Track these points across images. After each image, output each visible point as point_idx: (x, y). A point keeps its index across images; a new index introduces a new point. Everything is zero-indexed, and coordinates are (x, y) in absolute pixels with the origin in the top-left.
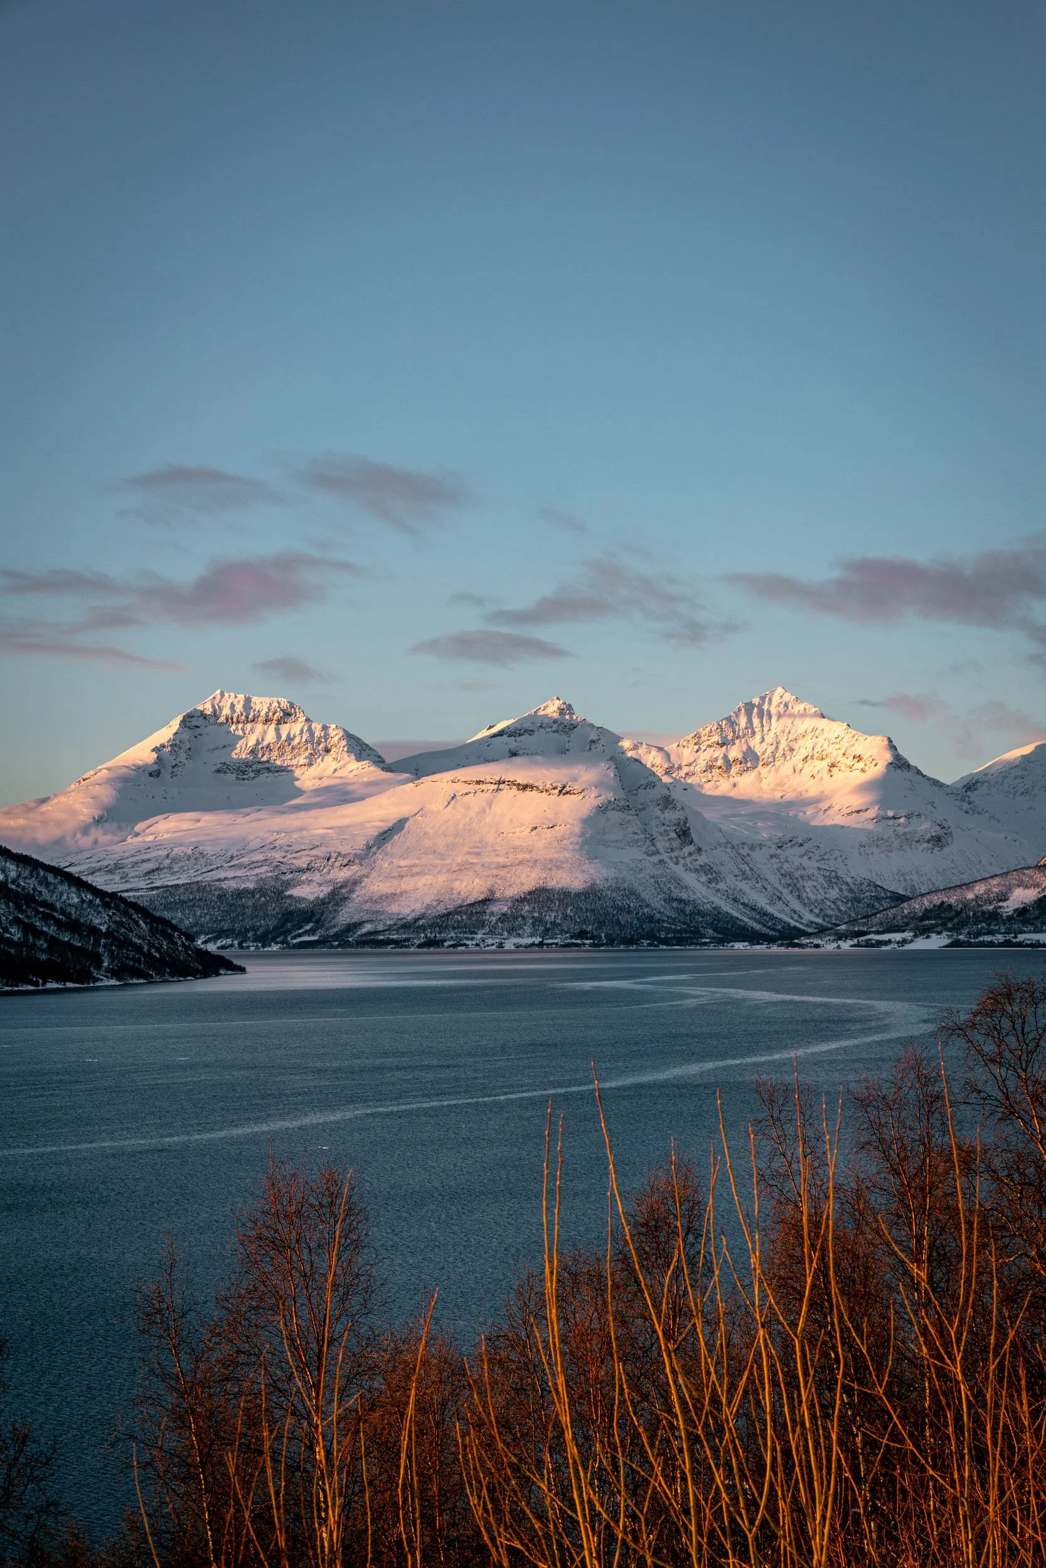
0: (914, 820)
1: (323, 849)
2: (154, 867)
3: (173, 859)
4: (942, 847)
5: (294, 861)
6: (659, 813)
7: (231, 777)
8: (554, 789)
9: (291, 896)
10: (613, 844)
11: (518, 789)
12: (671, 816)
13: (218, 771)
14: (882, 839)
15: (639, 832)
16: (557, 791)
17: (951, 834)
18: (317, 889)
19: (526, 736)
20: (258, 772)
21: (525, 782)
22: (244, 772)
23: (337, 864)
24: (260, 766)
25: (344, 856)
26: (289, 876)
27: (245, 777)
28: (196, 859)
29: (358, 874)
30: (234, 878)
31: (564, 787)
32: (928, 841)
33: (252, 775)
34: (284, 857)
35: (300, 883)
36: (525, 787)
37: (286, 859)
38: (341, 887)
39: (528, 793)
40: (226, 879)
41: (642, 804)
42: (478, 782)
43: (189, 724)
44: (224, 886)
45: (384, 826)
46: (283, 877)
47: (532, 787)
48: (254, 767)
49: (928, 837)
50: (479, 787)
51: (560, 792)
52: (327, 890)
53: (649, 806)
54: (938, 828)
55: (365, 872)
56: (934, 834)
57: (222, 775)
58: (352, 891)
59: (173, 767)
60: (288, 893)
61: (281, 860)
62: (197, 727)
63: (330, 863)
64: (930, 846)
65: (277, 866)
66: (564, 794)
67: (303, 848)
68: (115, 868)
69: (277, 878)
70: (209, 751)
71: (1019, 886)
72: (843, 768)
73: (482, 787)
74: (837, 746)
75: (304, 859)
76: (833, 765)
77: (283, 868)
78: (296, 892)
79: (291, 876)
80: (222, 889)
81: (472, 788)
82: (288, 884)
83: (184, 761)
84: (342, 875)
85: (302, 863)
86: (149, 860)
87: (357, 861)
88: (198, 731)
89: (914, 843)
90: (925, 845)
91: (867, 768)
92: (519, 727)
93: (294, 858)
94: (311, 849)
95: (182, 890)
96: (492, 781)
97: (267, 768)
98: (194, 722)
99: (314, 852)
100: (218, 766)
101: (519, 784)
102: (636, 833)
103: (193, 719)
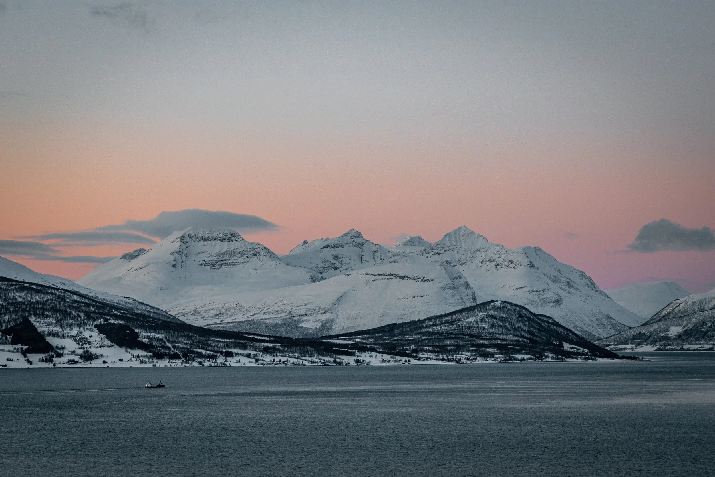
0: (546, 292)
1: (311, 305)
2: (218, 313)
3: (226, 309)
4: (559, 305)
5: (297, 311)
6: (465, 290)
7: (208, 268)
8: (419, 278)
9: (302, 327)
10: (451, 304)
11: (400, 278)
12: (470, 291)
13: (202, 265)
14: (534, 301)
15: (460, 299)
16: (420, 280)
17: (562, 299)
18: (314, 324)
19: (340, 248)
20: (221, 265)
21: (403, 275)
22: (214, 265)
23: (320, 312)
24: (222, 262)
25: (323, 309)
26: (296, 318)
27: (215, 267)
28: (239, 309)
29: (332, 317)
30: (270, 318)
31: (423, 278)
32: (553, 303)
33: (218, 267)
34: (292, 309)
35: (303, 321)
36: (403, 278)
37: (293, 310)
38: (326, 323)
39: (405, 280)
40: (265, 319)
41: (457, 286)
42: (379, 275)
43: (183, 241)
44: (266, 322)
45: (339, 295)
46: (294, 318)
47: (407, 277)
48: (219, 263)
49: (553, 300)
50: (381, 277)
51: (422, 280)
52: (319, 325)
53: (460, 287)
54: (557, 296)
55: (335, 316)
56: (556, 299)
57: (203, 266)
58: (332, 325)
59: (182, 262)
60: (300, 325)
61: (291, 310)
62: (187, 242)
63: (316, 312)
64: (554, 304)
65: (290, 313)
66: (424, 281)
67: (300, 305)
68: (195, 313)
69: (291, 319)
70: (195, 254)
71: (673, 325)
72: (503, 266)
73: (382, 277)
74: (499, 256)
75: (302, 310)
76: (498, 265)
77: (294, 314)
78: (304, 325)
79: (298, 318)
80: (265, 324)
81: (376, 277)
82: (298, 322)
83: (185, 259)
84: (324, 317)
85: (303, 312)
86: (213, 309)
87: (329, 311)
88: (188, 244)
89: (547, 303)
90: (552, 304)
91: (516, 267)
92: (336, 243)
93: (297, 310)
94: (305, 305)
95: (245, 323)
96: (386, 274)
97: (226, 263)
98: (186, 240)
99: (307, 307)
100: (202, 262)
101: (401, 276)
102: (459, 299)
103: (185, 238)
